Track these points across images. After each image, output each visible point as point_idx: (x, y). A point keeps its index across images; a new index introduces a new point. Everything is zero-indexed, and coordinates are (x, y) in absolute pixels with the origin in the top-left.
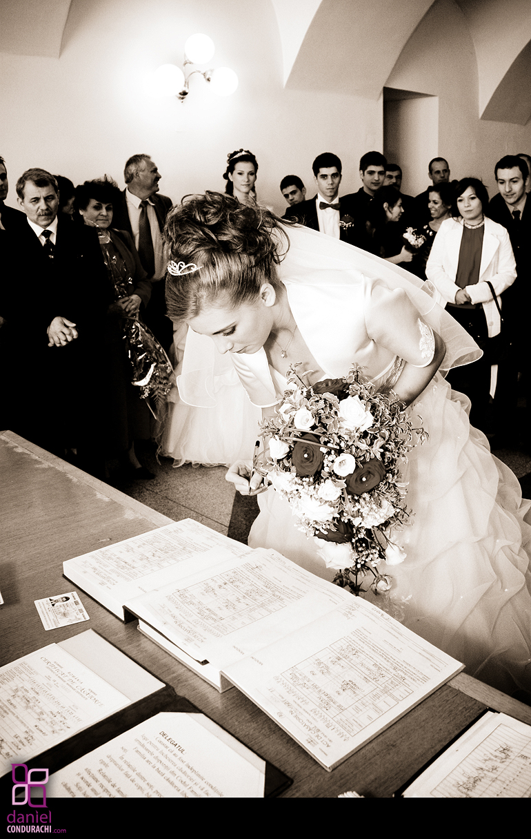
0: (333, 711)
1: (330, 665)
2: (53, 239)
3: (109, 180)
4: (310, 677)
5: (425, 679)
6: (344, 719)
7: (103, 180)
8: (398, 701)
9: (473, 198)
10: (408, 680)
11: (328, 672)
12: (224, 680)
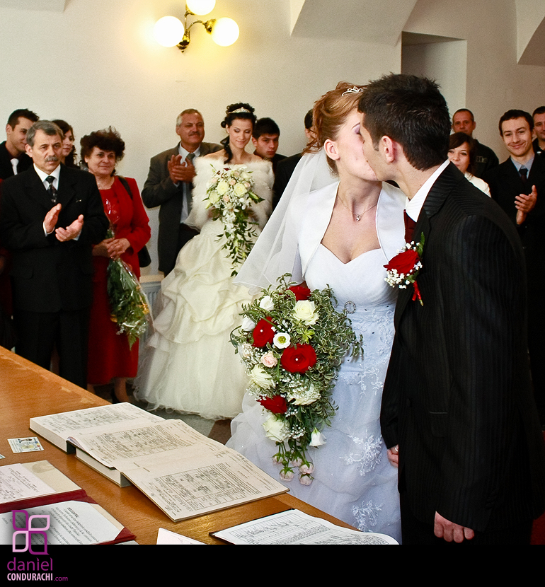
0: (188, 498)
1: (195, 477)
2: (56, 185)
3: (113, 131)
4: (179, 481)
5: (258, 492)
6: (193, 502)
7: (108, 131)
8: (233, 499)
9: (464, 154)
10: (246, 491)
11: (192, 481)
12: (123, 477)
